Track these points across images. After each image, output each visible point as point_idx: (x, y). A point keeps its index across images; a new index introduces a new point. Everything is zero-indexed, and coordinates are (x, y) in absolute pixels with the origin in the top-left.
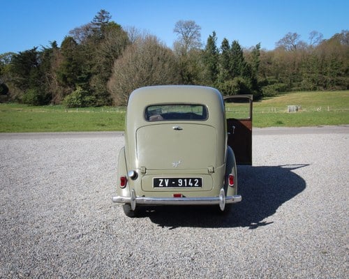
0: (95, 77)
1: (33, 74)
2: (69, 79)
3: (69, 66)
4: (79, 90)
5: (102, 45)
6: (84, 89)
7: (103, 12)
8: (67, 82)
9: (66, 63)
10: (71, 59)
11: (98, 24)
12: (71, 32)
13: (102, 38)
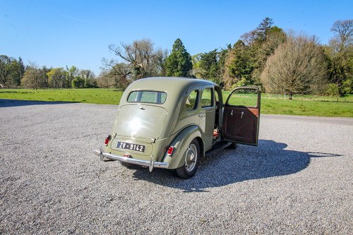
0: (256, 70)
1: (213, 68)
2: (236, 72)
3: (237, 62)
4: (243, 80)
5: (264, 45)
6: (247, 79)
7: (267, 19)
8: (235, 74)
9: (236, 59)
10: (239, 57)
11: (262, 29)
12: (242, 37)
13: (265, 40)
